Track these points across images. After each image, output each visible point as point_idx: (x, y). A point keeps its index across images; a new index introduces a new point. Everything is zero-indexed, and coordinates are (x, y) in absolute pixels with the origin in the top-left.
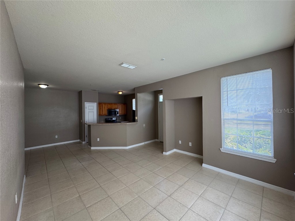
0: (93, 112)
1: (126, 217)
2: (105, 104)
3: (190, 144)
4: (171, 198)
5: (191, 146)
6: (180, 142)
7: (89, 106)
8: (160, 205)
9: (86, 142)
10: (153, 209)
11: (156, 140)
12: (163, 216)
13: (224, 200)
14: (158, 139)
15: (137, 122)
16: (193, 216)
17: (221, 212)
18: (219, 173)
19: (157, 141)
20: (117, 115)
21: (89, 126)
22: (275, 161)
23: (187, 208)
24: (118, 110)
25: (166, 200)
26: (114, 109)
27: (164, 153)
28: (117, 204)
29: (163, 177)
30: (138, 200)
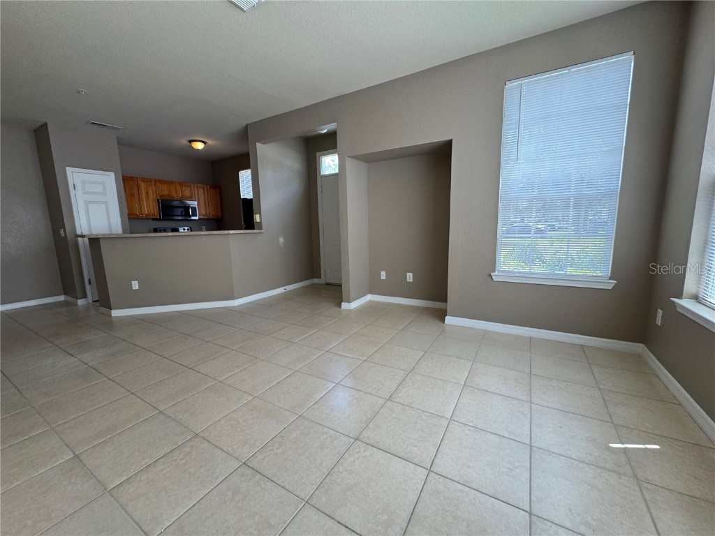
0: (106, 203)
1: (270, 485)
2: (148, 181)
3: (410, 277)
4: (395, 404)
5: (411, 280)
6: (383, 275)
7: (84, 183)
8: (371, 425)
9: (90, 301)
10: (353, 441)
11: (316, 281)
12: (388, 454)
13: (521, 383)
14: (319, 277)
15: (261, 229)
16: (467, 434)
17: (526, 412)
18: (485, 332)
19: (317, 284)
20: (193, 218)
21: (95, 242)
22: (613, 285)
23: (443, 419)
24: (194, 203)
25: (382, 410)
26: (181, 201)
27: (344, 305)
28: (231, 452)
29: (358, 357)
30: (302, 428)
